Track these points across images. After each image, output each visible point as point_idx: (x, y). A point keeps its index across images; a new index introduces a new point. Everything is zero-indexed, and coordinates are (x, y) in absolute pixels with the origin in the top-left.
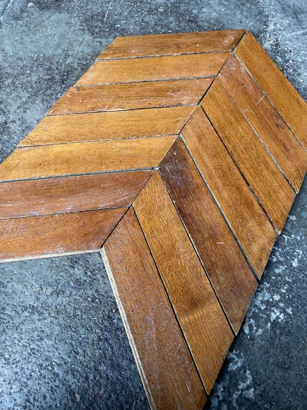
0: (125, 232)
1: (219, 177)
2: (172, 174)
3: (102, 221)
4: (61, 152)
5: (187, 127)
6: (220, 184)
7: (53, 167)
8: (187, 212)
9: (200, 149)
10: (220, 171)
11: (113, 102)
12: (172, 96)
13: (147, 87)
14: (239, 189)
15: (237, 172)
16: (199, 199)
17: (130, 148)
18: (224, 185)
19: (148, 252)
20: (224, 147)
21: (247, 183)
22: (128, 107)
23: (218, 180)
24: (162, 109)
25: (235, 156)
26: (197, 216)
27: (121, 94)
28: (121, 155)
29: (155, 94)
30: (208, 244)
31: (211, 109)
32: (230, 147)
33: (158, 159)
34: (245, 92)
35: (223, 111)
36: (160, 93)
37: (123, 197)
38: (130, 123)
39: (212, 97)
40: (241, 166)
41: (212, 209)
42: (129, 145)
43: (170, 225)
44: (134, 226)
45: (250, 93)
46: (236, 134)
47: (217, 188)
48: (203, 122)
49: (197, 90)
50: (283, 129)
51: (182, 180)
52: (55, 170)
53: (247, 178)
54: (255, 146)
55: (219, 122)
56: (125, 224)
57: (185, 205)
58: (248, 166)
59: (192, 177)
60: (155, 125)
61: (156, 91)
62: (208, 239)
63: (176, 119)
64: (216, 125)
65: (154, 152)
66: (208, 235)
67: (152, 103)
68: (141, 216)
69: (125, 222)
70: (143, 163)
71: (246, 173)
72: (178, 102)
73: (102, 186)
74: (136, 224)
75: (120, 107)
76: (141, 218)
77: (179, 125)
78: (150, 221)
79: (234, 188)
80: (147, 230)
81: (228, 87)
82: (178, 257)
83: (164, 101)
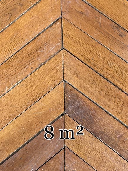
0: (71, 165)
1: (104, 97)
2: (76, 111)
3: (55, 166)
4: (2, 138)
5: (65, 71)
6: (107, 101)
7: (5, 150)
8: (98, 131)
9: (82, 83)
10: (102, 92)
11: (8, 81)
12: (42, 53)
13: (22, 55)
14: (119, 98)
15: (112, 86)
16: (100, 119)
17: (41, 109)
18: (109, 100)
19: (90, 168)
20: (96, 73)
21: (121, 90)
22: (20, 79)
23: (104, 99)
24: (41, 67)
25: (106, 76)
26: (105, 130)
27: (9, 72)
28: (38, 117)
29: (30, 58)
30: (119, 144)
31: (73, 48)
32: (99, 70)
33: (61, 106)
34: (87, 19)
35: (81, 45)
36: (33, 55)
37: (57, 144)
38: (29, 91)
39: (68, 36)
40: (113, 81)
41: (110, 120)
42: (38, 107)
43: (93, 145)
44: (74, 158)
45: (91, 17)
46: (98, 59)
47: (106, 105)
48: (73, 61)
49: (55, 37)
50: (125, 36)
51: (84, 112)
52: (8, 152)
53: (120, 87)
54: (115, 61)
55: (82, 55)
56: (68, 160)
57: (94, 128)
58: (117, 78)
59: (88, 106)
60: (45, 82)
61: (29, 55)
62: (118, 141)
63: (55, 70)
64: (82, 59)
65: (56, 103)
66: (117, 139)
67: (33, 66)
68: (74, 149)
69: (68, 159)
70: (54, 115)
71: (118, 84)
72: (49, 55)
73: (41, 144)
74: (74, 156)
75: (14, 82)
76: (75, 151)
77: (60, 74)
78: (81, 149)
79: (116, 99)
80: (82, 156)
81: (74, 22)
82: (108, 161)
83: (40, 61)
